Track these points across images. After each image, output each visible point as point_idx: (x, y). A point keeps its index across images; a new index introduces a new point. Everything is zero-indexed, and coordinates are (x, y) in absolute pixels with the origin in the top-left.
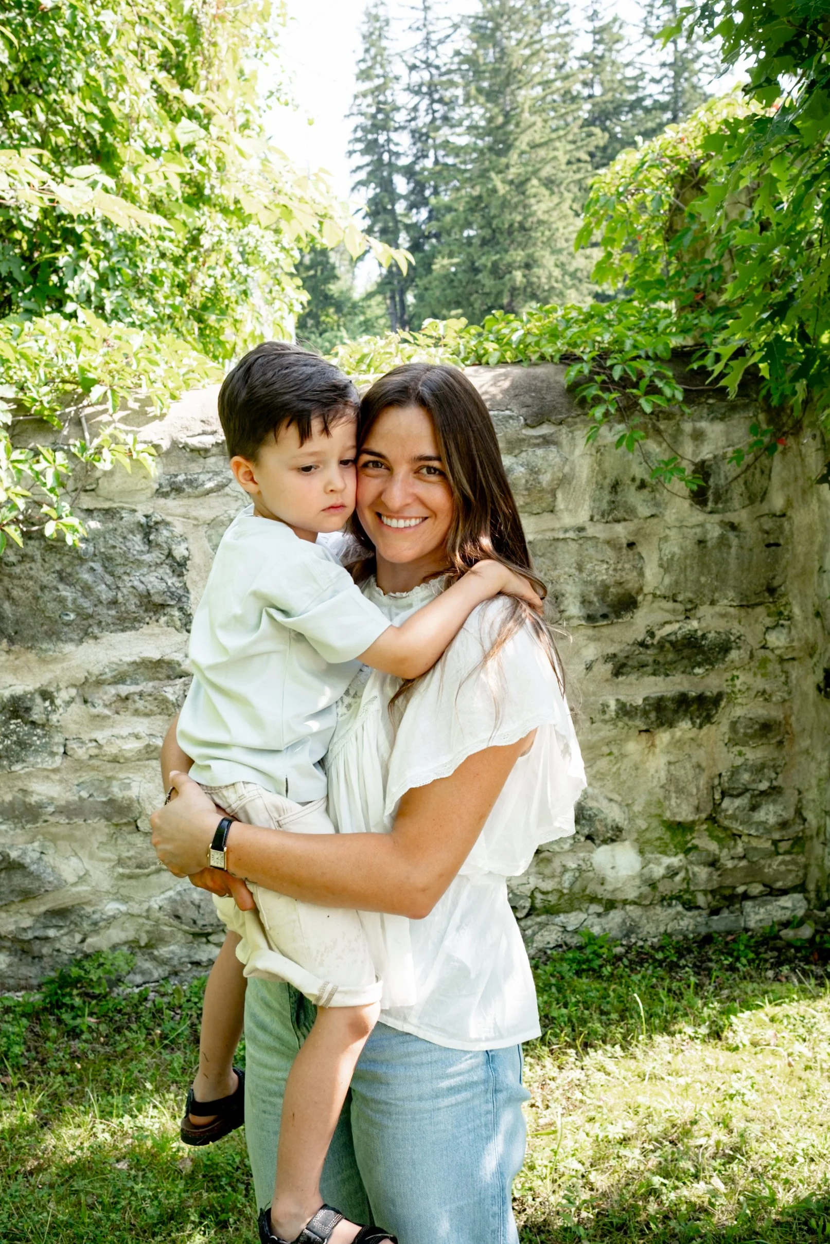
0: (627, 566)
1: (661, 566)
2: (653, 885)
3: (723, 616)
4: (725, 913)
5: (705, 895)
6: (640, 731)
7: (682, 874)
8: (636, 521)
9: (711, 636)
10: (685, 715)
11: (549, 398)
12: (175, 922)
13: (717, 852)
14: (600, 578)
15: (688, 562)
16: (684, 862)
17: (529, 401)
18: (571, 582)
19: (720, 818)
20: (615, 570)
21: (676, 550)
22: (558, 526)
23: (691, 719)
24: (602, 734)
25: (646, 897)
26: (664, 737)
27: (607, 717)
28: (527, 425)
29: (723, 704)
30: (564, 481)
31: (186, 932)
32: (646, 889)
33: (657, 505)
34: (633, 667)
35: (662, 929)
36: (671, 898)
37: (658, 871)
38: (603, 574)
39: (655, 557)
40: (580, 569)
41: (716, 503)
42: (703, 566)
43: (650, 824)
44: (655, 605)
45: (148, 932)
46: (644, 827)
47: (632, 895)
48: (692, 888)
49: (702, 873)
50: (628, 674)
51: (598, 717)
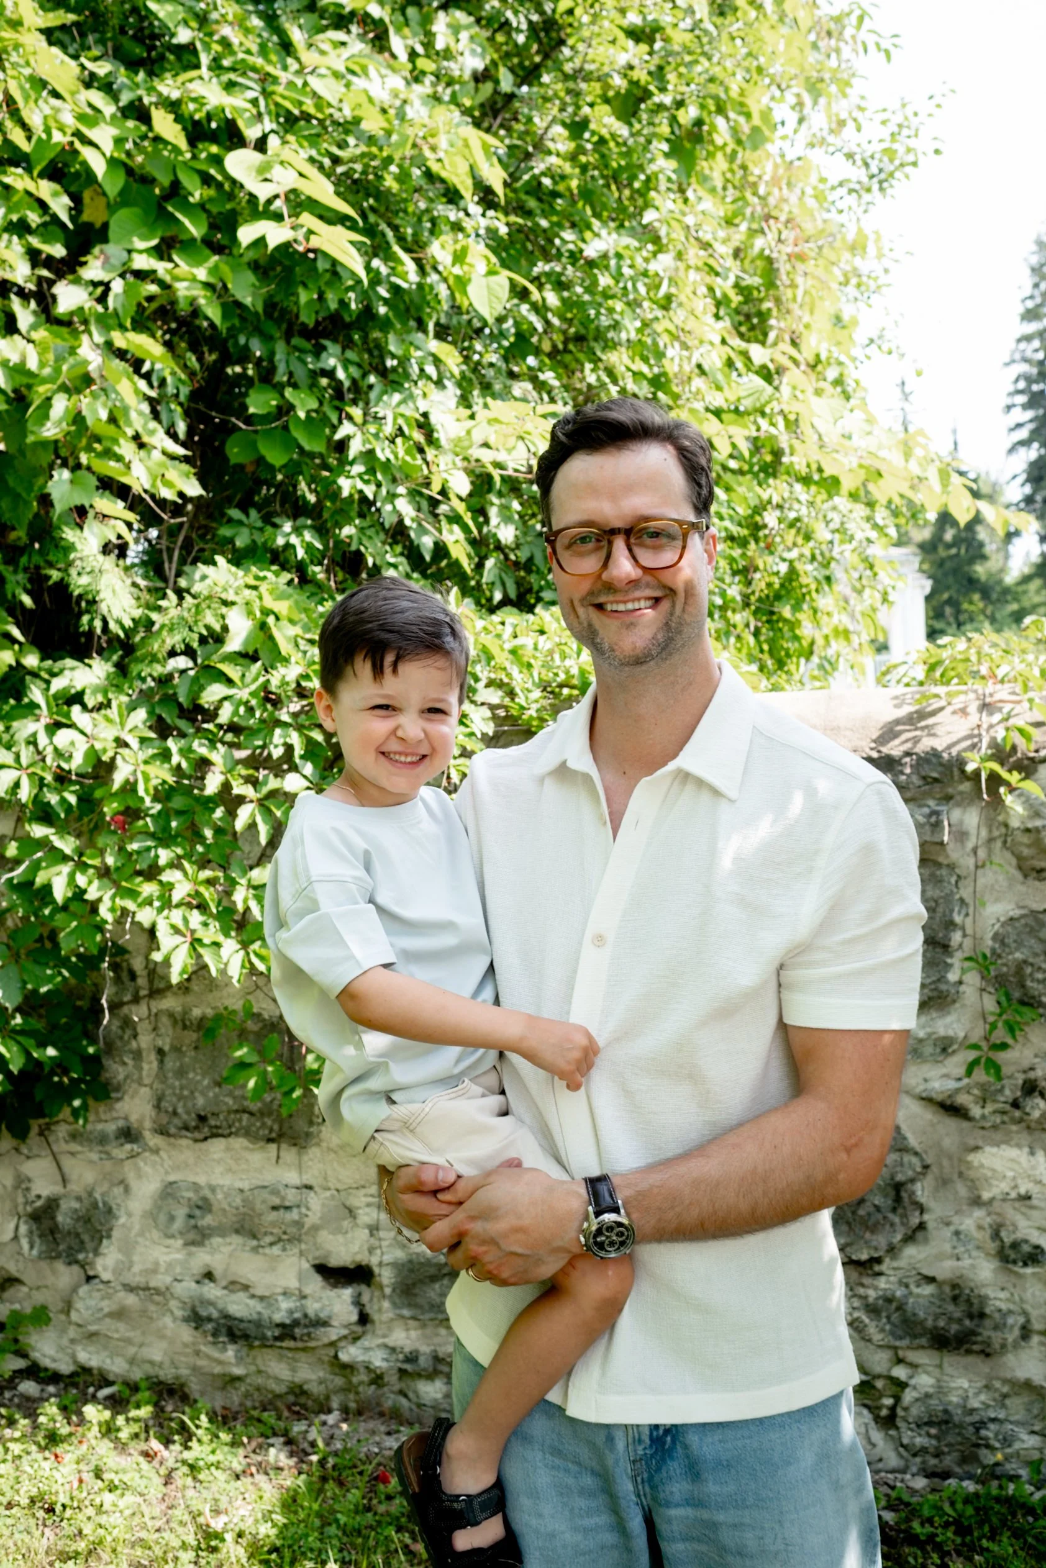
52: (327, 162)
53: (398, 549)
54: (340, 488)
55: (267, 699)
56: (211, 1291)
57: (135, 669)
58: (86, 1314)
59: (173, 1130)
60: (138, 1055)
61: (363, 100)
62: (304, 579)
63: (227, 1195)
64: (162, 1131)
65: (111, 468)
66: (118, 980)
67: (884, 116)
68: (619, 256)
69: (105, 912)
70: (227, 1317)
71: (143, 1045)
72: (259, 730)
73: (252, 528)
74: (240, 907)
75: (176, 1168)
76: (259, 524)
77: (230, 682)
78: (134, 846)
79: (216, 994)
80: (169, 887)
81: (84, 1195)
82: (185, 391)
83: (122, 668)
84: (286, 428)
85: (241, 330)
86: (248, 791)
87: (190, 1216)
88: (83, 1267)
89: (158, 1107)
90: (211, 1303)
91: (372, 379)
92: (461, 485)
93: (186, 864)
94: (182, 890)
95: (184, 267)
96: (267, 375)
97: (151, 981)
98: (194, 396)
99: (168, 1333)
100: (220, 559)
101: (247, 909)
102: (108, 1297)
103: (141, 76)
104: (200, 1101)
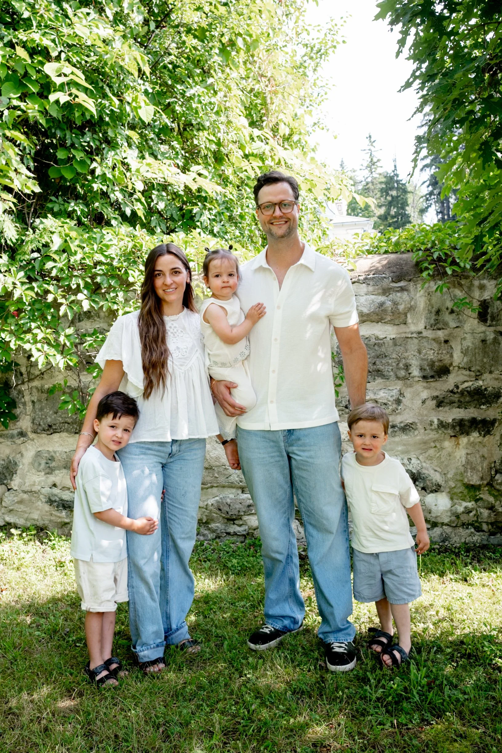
0: (444, 352)
1: (462, 352)
2: (458, 517)
3: (497, 379)
4: (499, 535)
5: (488, 525)
6: (451, 436)
7: (474, 512)
8: (449, 329)
9: (490, 389)
10: (475, 430)
11: (405, 268)
12: (219, 512)
13: (493, 502)
14: (430, 358)
15: (477, 351)
16: (475, 506)
17: (395, 270)
18: (414, 358)
19: (494, 484)
20: (438, 353)
21: (470, 344)
22: (408, 331)
23: (479, 432)
24: (430, 436)
25: (453, 522)
26: (464, 440)
27: (433, 427)
28: (393, 281)
29: (496, 425)
30: (411, 309)
31: (224, 518)
32: (453, 518)
33: (460, 322)
34: (447, 403)
35: (463, 540)
36: (468, 524)
37: (460, 509)
38: (431, 355)
39: (459, 347)
40: (420, 352)
41: (492, 321)
42: (485, 353)
43: (456, 485)
44: (460, 372)
45: (206, 516)
46: (453, 486)
47: (446, 520)
48: (480, 520)
49: (485, 513)
50: (444, 406)
51: (428, 427)
52: (83, 62)
53: (117, 212)
54: (93, 188)
55: (69, 267)
56: (56, 491)
57: (18, 257)
58: (8, 503)
59: (39, 431)
60: (24, 404)
61: (96, 37)
62: (80, 223)
63: (60, 454)
64: (35, 432)
65: (7, 182)
66: (16, 376)
67: (319, 28)
68: (199, 96)
69: (12, 346)
70: (62, 500)
71: (27, 400)
72: (67, 278)
73: (60, 204)
74: (63, 343)
75: (41, 446)
76: (62, 203)
77: (54, 260)
78: (22, 322)
79: (53, 379)
80: (35, 336)
81: (6, 459)
82: (33, 152)
83: (12, 258)
84: (72, 165)
85: (53, 127)
86: (63, 301)
87: (47, 463)
88: (6, 485)
89: (33, 423)
90: (56, 495)
91: (104, 146)
92: (140, 186)
93: (42, 328)
94: (40, 336)
95: (30, 105)
96: (63, 145)
97: (28, 376)
98: (37, 153)
99: (40, 508)
100: (49, 215)
101: (65, 344)
102: (17, 496)
103: (12, 31)
104: (49, 420)
